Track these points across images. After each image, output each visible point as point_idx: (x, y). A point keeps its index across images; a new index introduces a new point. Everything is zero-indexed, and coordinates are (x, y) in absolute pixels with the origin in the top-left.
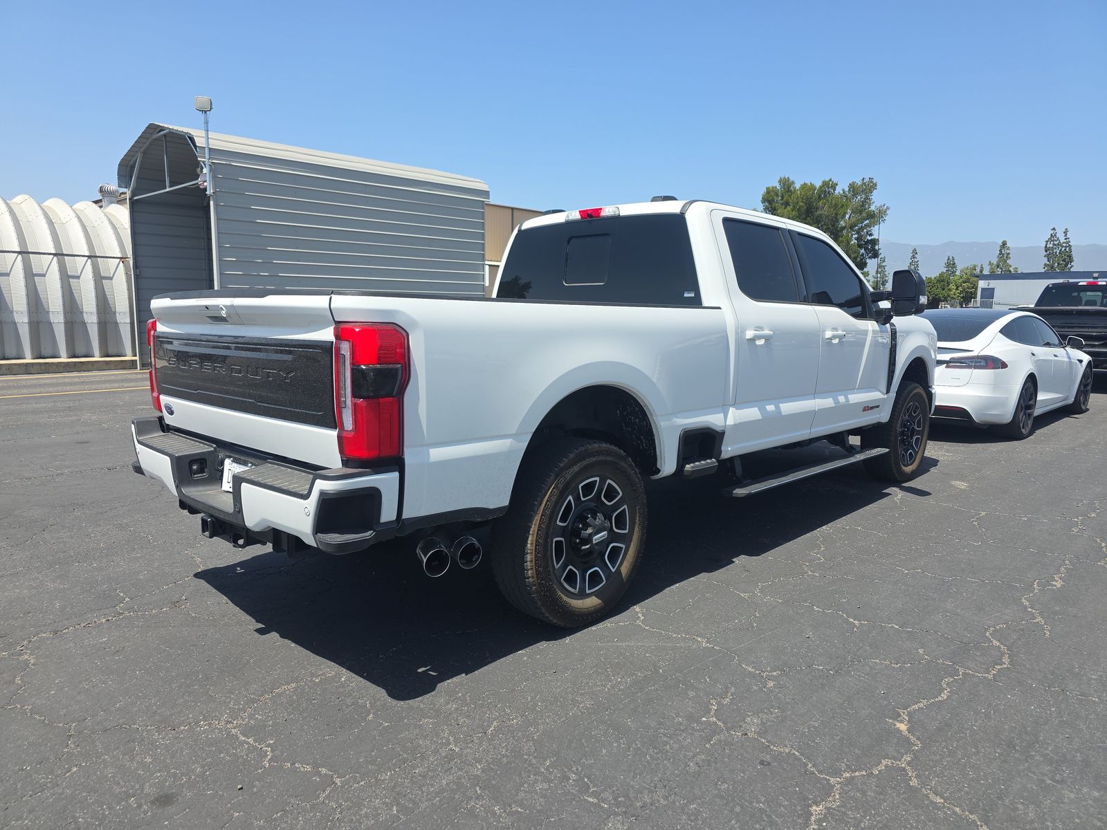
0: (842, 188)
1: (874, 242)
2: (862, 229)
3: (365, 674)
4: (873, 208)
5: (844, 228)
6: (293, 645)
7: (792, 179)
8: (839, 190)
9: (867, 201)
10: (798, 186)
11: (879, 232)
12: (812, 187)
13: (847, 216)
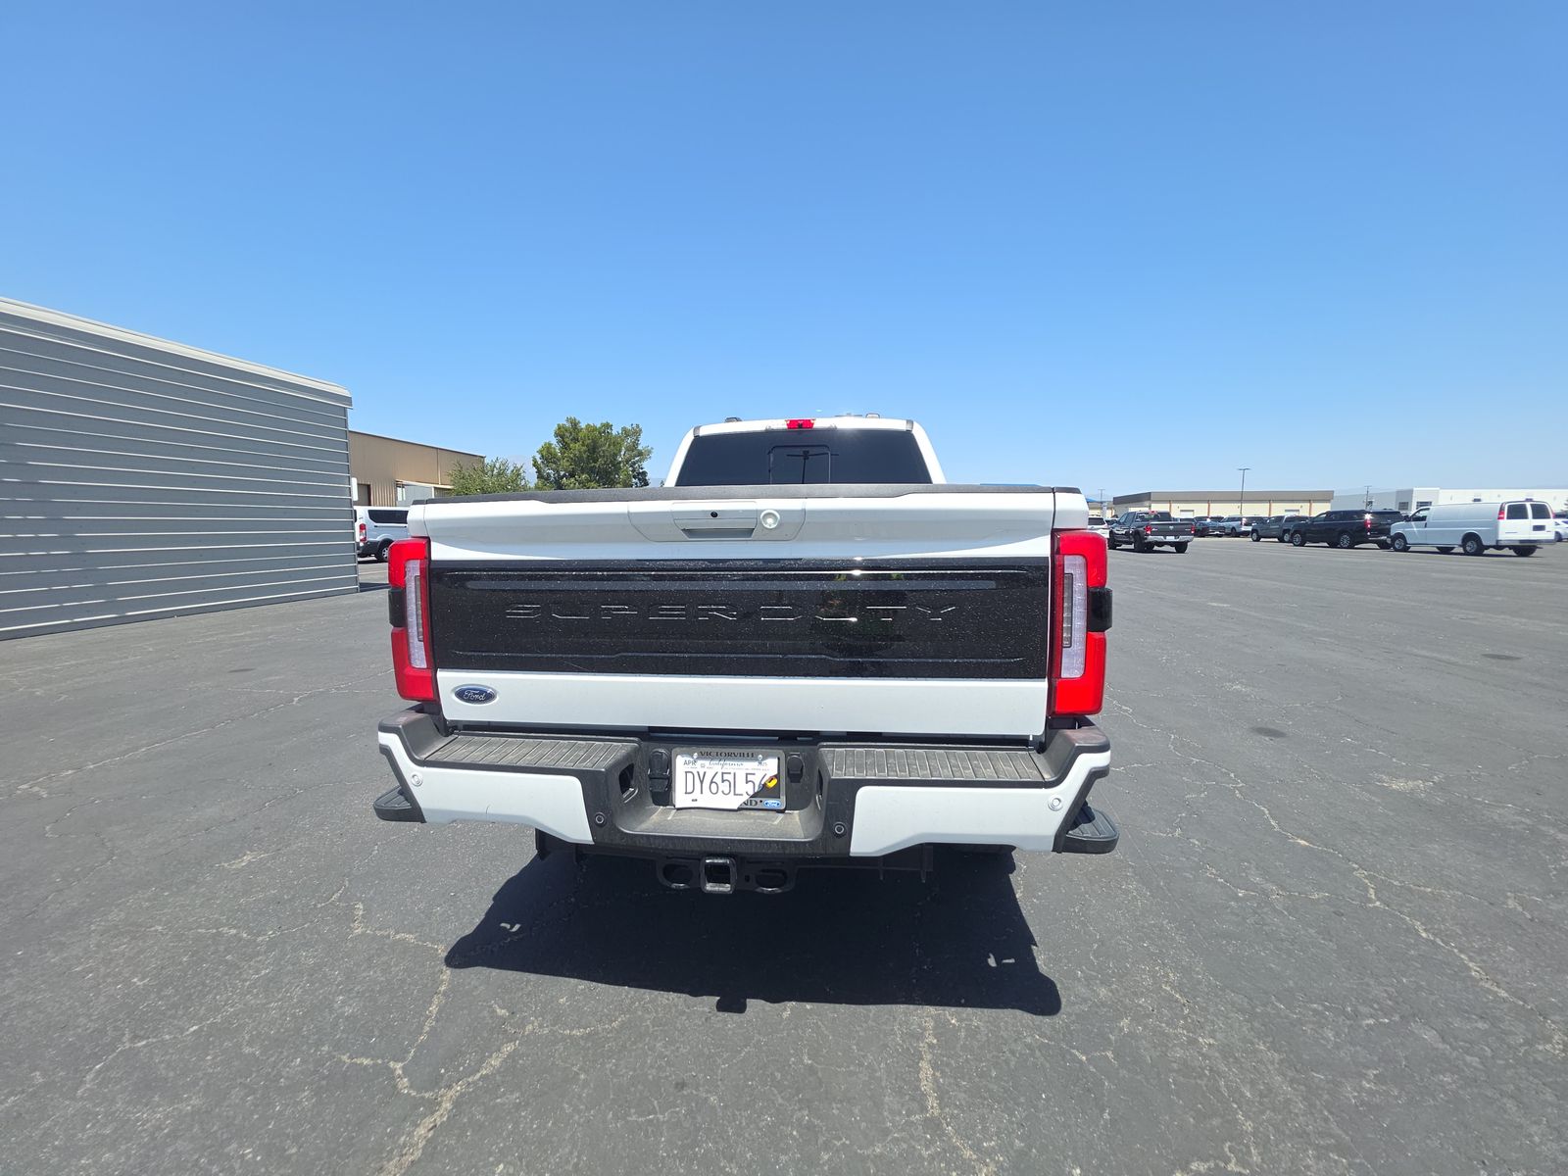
0: (616, 431)
1: (644, 473)
2: (634, 463)
3: (963, 1001)
4: (640, 448)
5: (620, 462)
6: (808, 1006)
7: (578, 419)
8: (614, 433)
9: (635, 444)
10: (583, 425)
11: (647, 466)
12: (595, 429)
13: (622, 453)
